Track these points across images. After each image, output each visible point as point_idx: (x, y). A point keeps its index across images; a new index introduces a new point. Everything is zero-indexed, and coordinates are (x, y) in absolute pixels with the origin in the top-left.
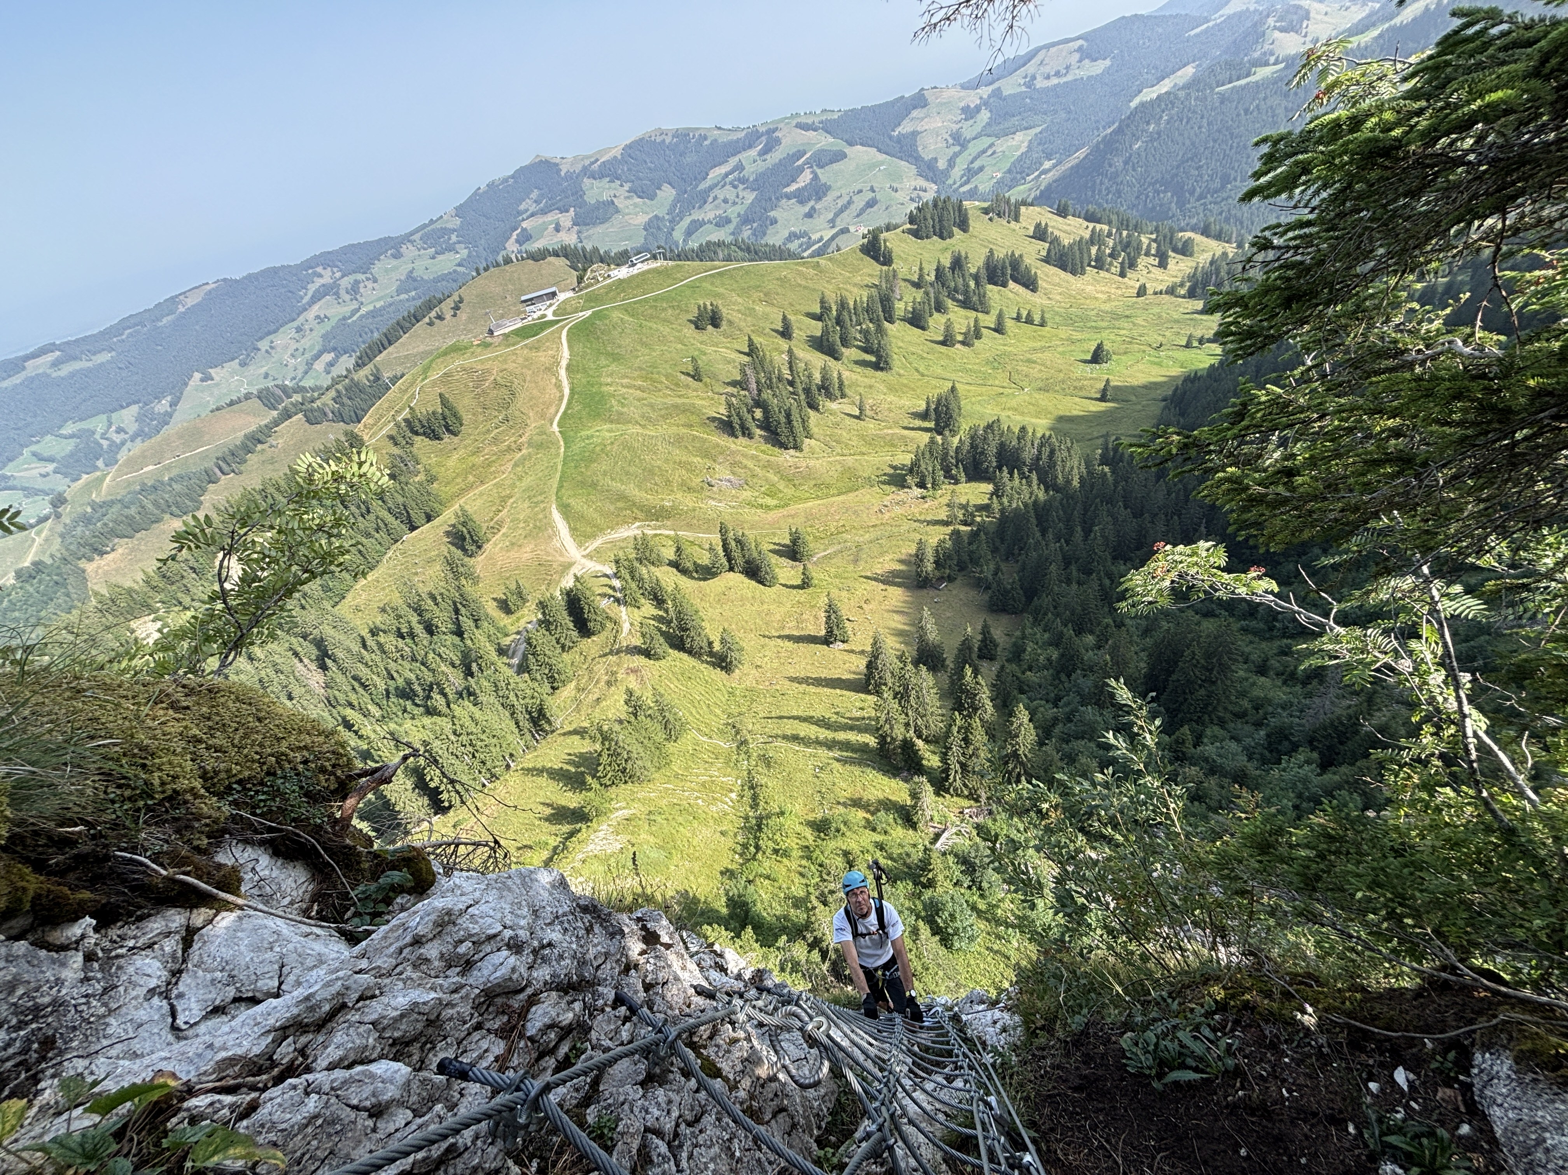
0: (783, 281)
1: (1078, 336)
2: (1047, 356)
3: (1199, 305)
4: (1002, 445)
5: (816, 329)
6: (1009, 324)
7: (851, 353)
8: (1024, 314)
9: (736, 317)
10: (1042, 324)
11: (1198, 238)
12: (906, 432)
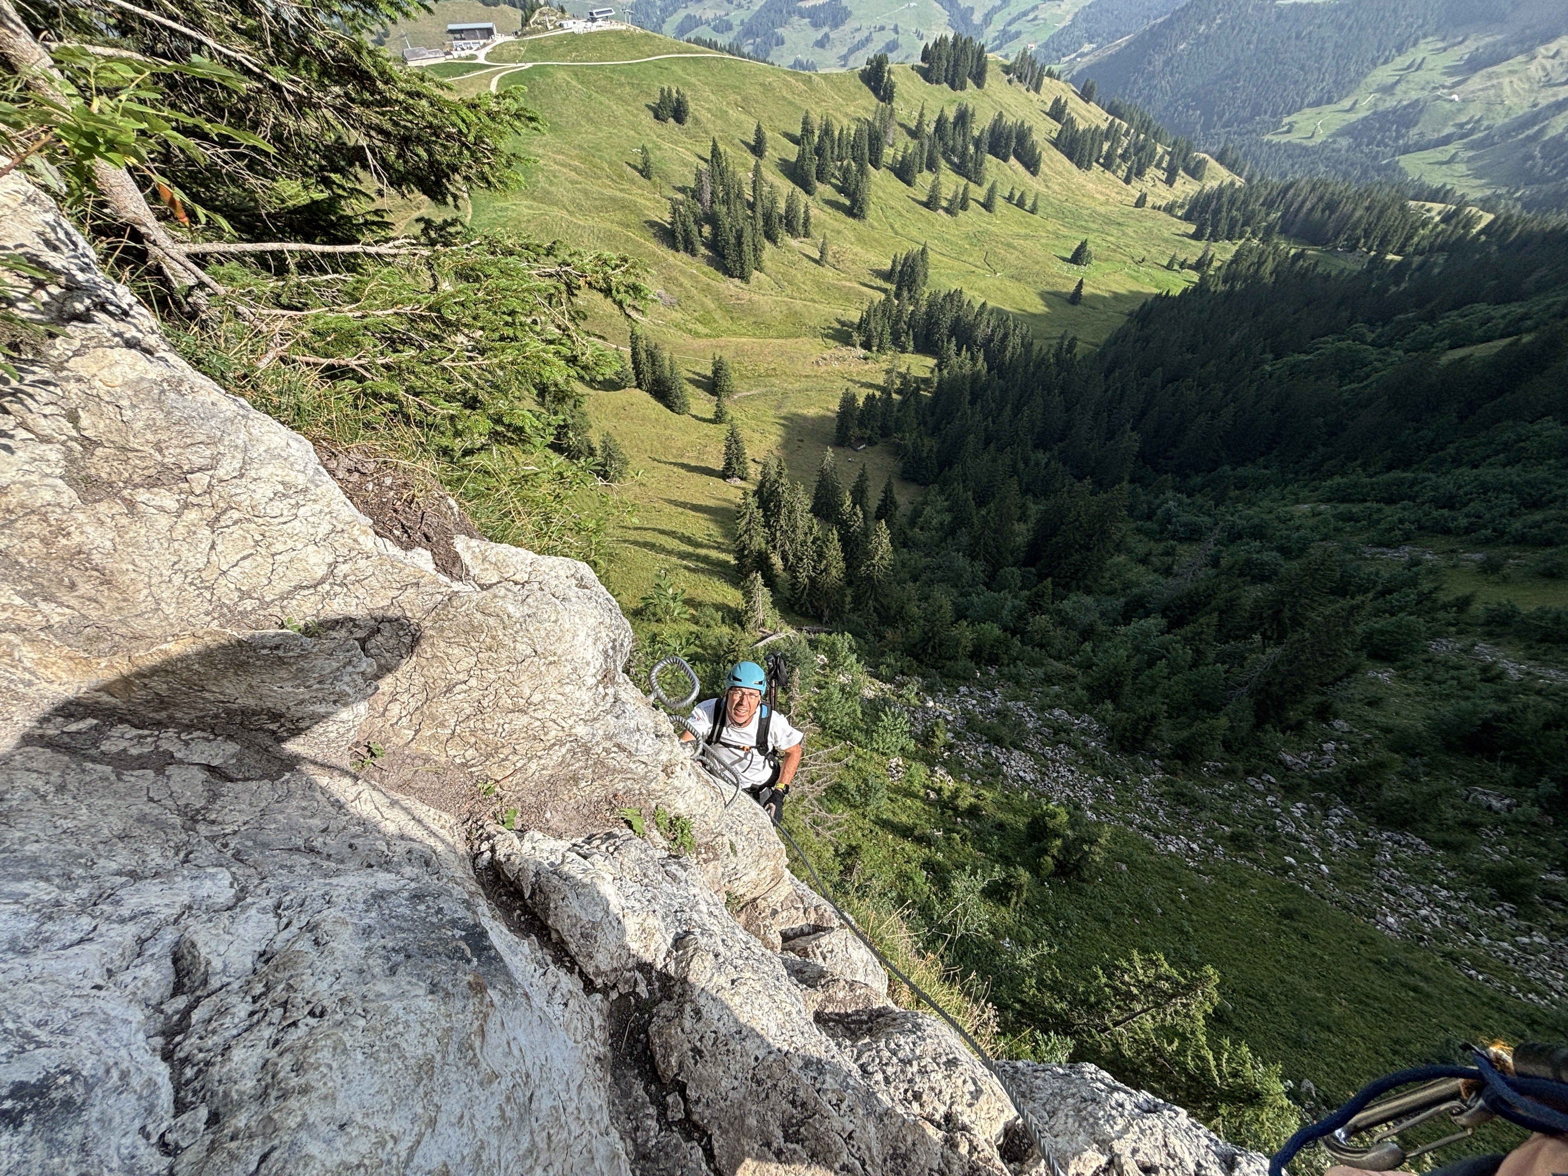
0: (767, 88)
1: (1064, 231)
2: (1029, 244)
3: (1192, 228)
4: (958, 319)
5: (792, 152)
6: (999, 202)
7: (825, 190)
8: (1017, 195)
9: (704, 116)
10: (1033, 211)
11: (1212, 162)
12: (865, 289)
